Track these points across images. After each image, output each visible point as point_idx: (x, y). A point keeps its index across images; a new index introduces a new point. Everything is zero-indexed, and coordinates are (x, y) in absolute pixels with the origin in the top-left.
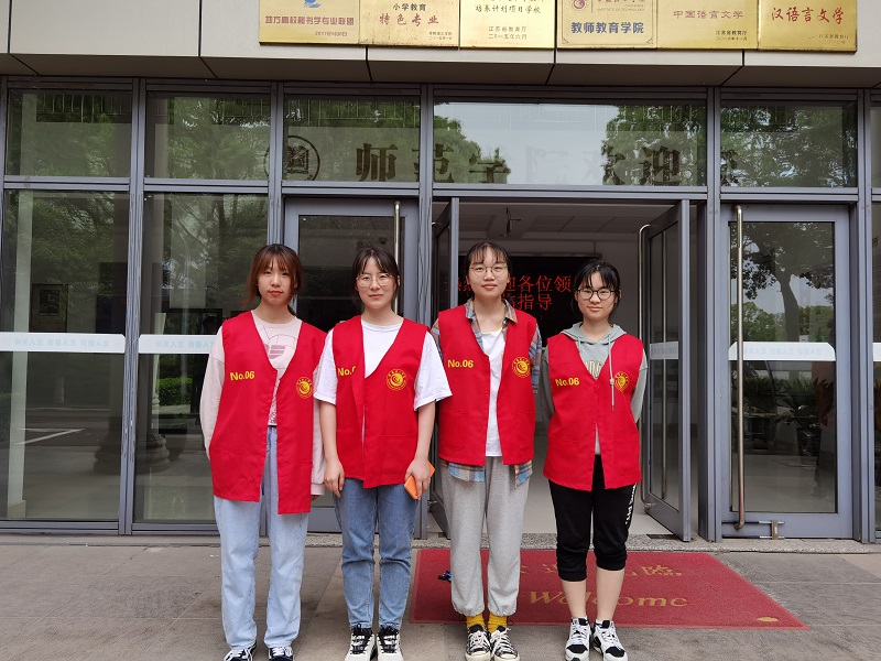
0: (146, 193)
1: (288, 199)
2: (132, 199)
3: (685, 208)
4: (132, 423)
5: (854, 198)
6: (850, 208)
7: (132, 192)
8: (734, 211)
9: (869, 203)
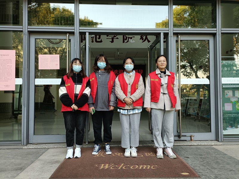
1: (31, 33)
6: (214, 35)
9: (220, 33)
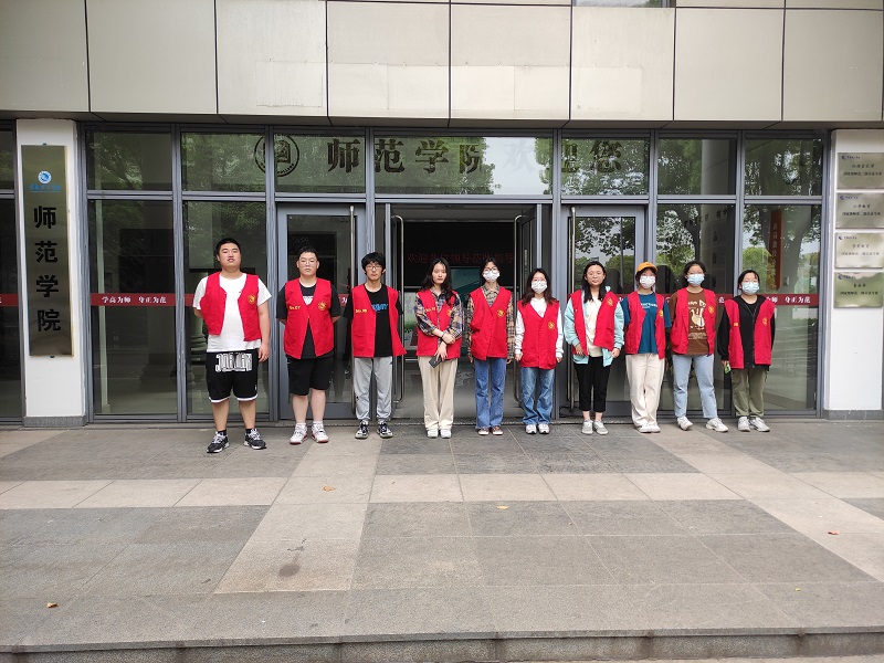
0: (184, 201)
1: (278, 204)
2: (175, 206)
3: (539, 208)
4: (183, 352)
5: (646, 202)
6: (645, 207)
7: (175, 201)
8: (571, 210)
9: (655, 205)
